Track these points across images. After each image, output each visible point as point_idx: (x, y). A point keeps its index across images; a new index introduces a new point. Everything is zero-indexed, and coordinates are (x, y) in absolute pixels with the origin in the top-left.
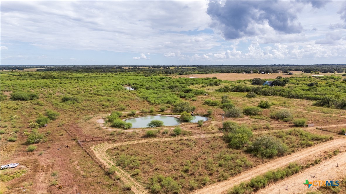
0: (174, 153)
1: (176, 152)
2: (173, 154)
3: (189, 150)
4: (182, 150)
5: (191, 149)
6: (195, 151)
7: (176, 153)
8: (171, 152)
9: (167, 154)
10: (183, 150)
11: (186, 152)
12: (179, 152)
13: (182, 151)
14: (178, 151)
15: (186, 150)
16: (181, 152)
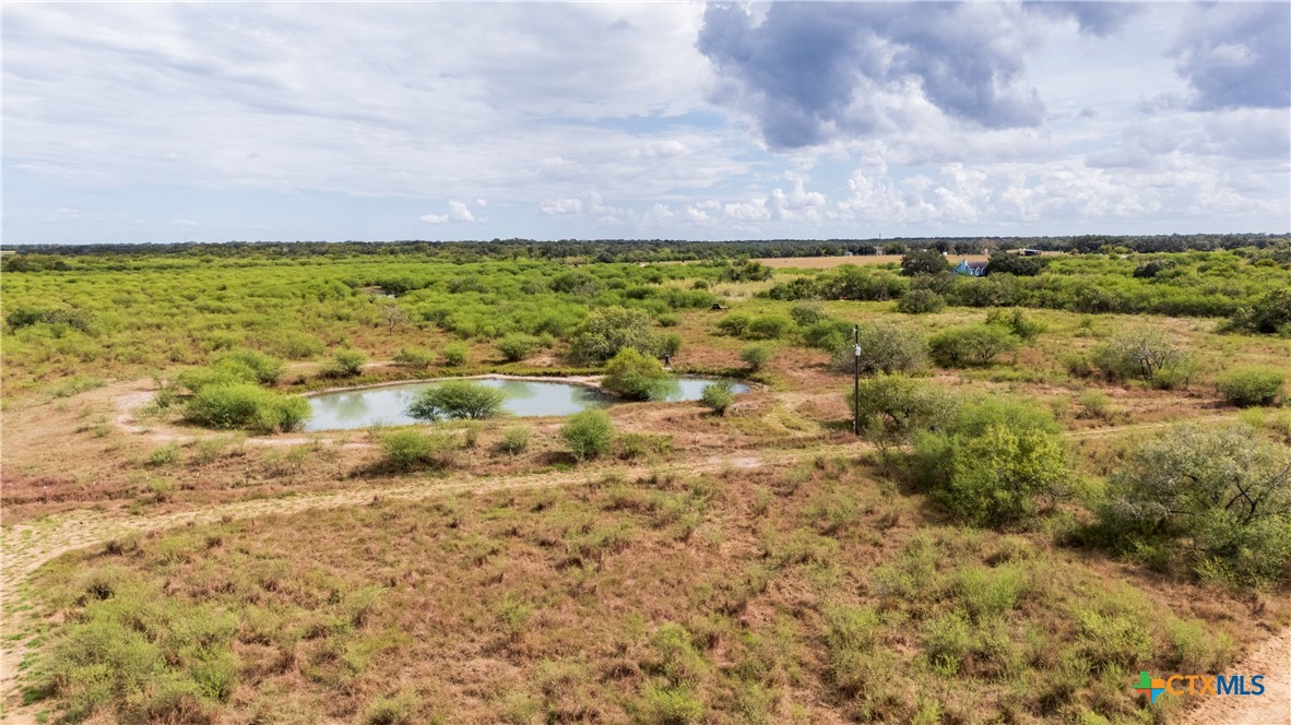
0: (560, 567)
1: (577, 562)
2: (547, 574)
3: (669, 546)
4: (618, 546)
5: (684, 539)
6: (712, 548)
7: (575, 571)
8: (537, 565)
9: (500, 579)
10: (628, 545)
11: (649, 557)
12: (597, 557)
13: (618, 550)
14: (586, 551)
15: (649, 545)
16: (608, 560)
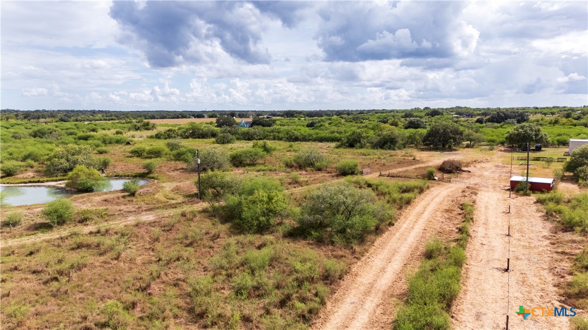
0: (45, 283)
1: (56, 279)
2: (38, 288)
3: (109, 263)
4: (80, 267)
5: (117, 259)
6: (132, 261)
7: (55, 284)
8: (32, 284)
9: (8, 295)
10: (85, 266)
11: (98, 270)
12: (68, 275)
13: (80, 269)
14: (61, 273)
15: (97, 264)
16: (74, 275)
